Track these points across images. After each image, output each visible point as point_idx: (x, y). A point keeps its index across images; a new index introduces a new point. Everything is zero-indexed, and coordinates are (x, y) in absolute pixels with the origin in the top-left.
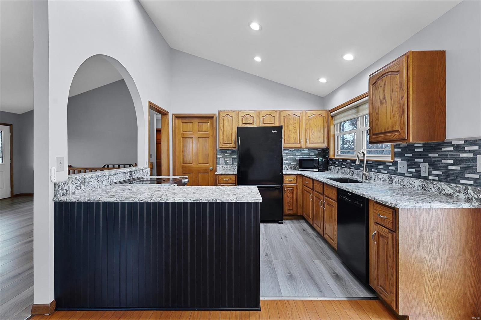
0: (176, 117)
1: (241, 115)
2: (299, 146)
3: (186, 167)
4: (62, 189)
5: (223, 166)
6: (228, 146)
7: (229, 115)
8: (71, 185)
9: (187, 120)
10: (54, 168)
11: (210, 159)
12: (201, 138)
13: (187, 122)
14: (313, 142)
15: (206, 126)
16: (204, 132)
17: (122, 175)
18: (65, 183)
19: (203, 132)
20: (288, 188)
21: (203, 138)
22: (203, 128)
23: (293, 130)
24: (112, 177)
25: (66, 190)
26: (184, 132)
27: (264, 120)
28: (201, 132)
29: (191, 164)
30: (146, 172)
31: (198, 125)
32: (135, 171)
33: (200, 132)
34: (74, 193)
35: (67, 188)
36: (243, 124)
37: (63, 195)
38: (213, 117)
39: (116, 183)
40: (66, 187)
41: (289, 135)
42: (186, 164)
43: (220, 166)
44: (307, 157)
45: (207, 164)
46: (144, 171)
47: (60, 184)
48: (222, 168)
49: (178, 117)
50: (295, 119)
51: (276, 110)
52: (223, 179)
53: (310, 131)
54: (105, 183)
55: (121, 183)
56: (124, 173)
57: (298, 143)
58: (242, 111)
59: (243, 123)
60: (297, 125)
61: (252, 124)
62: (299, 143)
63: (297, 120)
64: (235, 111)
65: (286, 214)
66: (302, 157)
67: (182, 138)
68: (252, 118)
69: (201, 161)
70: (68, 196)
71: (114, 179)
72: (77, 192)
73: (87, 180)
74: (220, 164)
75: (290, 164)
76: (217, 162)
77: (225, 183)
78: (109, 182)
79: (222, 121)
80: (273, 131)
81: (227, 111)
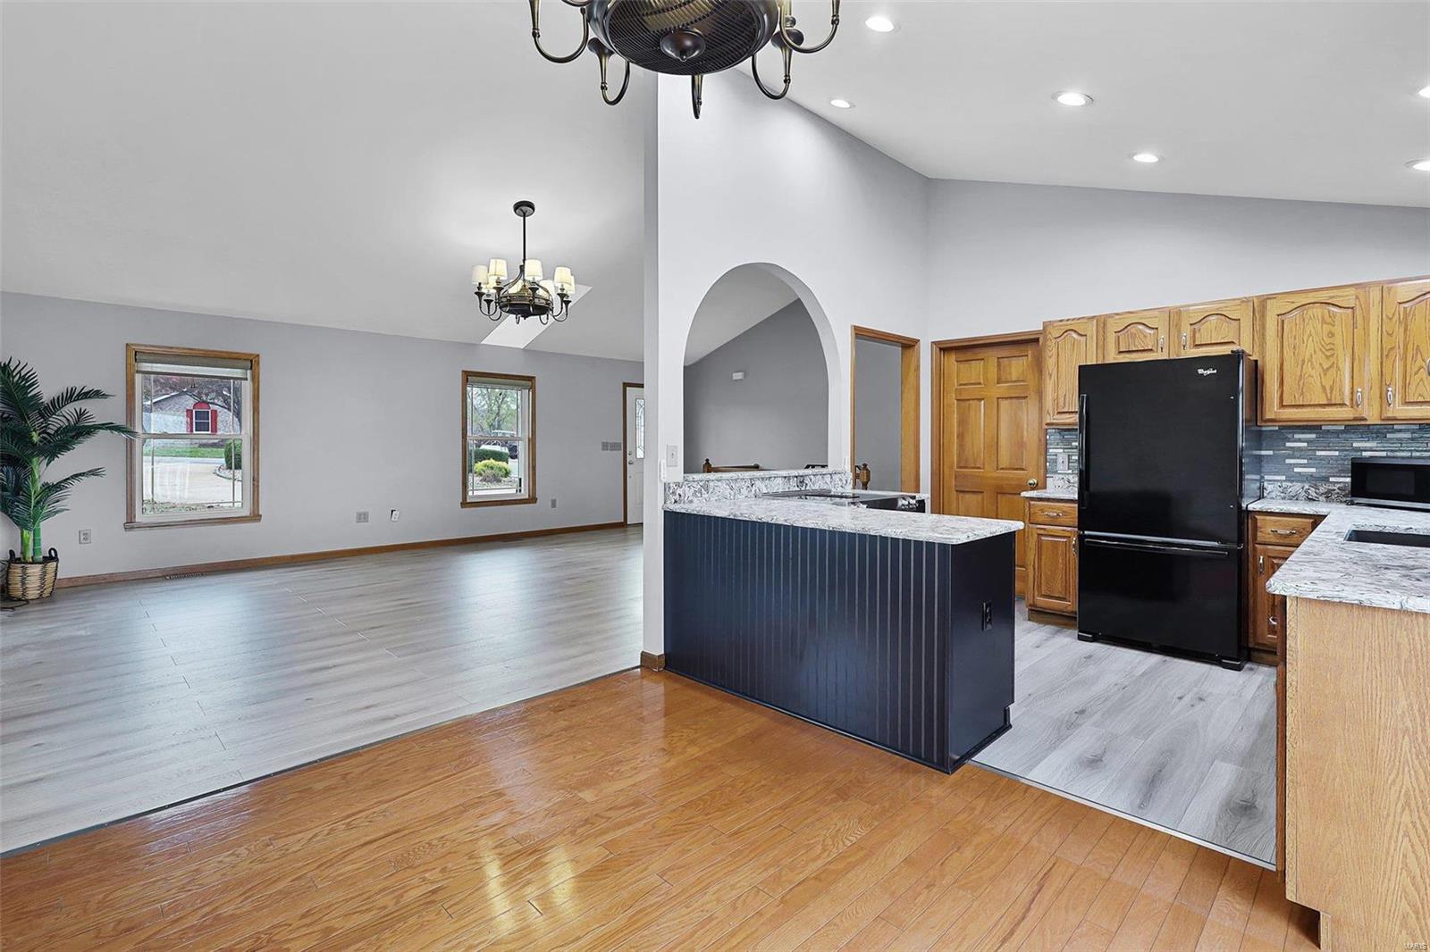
0: (941, 349)
1: (1113, 327)
2: (1351, 416)
3: (965, 476)
4: (674, 493)
5: (1066, 477)
6: (1068, 421)
7: (1075, 331)
8: (687, 489)
9: (969, 355)
10: (664, 461)
11: (1030, 458)
12: (1006, 398)
13: (970, 358)
14: (1420, 399)
15: (1018, 366)
16: (1015, 382)
17: (779, 481)
18: (678, 485)
19: (1011, 382)
20: (1275, 558)
21: (1011, 398)
22: (1011, 373)
23: (1319, 358)
24: (758, 483)
25: (680, 495)
26: (961, 385)
27: (1197, 335)
28: (1008, 382)
29: (979, 468)
30: (841, 480)
31: (999, 365)
32: (812, 477)
33: (1002, 383)
34: (691, 502)
35: (681, 493)
36: (1120, 352)
37: (676, 502)
38: (1037, 340)
39: (765, 494)
40: (679, 491)
41: (1300, 379)
42: (966, 468)
43: (1057, 476)
44: (1411, 457)
45: (1023, 469)
46: (836, 477)
47: (671, 485)
48: (1061, 483)
49: (945, 348)
50: (1329, 320)
51: (1247, 295)
52: (1042, 511)
53: (1405, 358)
54: (744, 491)
55: (776, 495)
56: (785, 477)
57: (1343, 405)
58: (1117, 314)
59: (1121, 350)
60: (1338, 340)
61: (1151, 350)
62: (1348, 403)
63: (1336, 323)
64: (1094, 317)
65: (1265, 645)
66: (1384, 454)
67: (958, 400)
68: (1152, 332)
69: (1005, 459)
70: (682, 504)
71: (762, 487)
72: (695, 500)
73: (711, 484)
74: (1056, 472)
75: (1326, 479)
76: (1048, 464)
77: (1047, 522)
78: (753, 490)
79: (1054, 351)
80: (1201, 371)
81: (1068, 320)
